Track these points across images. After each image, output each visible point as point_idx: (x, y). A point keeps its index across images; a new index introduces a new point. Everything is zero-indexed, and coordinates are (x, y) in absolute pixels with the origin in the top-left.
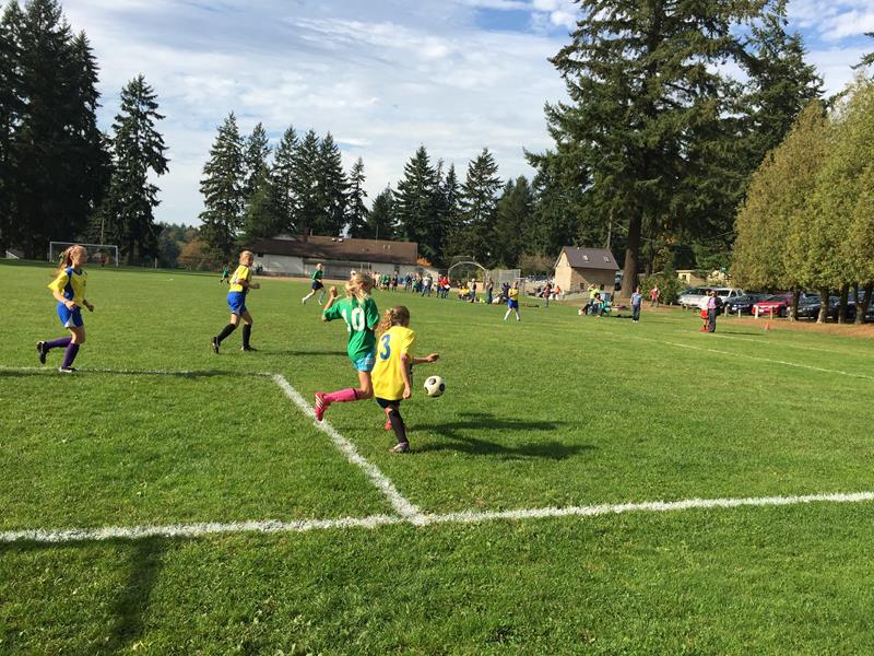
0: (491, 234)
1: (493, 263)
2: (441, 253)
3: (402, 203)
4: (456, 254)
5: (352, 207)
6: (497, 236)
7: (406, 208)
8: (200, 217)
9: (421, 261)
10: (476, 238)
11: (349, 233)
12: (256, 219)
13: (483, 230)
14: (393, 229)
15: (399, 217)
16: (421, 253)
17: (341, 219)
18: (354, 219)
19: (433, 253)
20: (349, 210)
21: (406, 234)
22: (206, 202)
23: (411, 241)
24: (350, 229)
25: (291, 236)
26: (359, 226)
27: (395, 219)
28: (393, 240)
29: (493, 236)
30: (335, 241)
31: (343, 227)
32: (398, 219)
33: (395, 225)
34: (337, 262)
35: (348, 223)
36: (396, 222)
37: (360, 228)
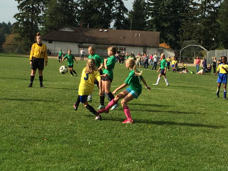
0: (213, 25)
1: (215, 45)
2: (178, 39)
3: (152, 5)
4: (190, 39)
5: (117, 8)
6: (218, 26)
7: (154, 8)
8: (15, 17)
9: (163, 45)
10: (203, 28)
11: (114, 26)
12: (51, 19)
13: (208, 22)
14: (145, 23)
15: (149, 14)
16: (163, 38)
17: (109, 17)
18: (119, 16)
19: (174, 39)
20: (114, 10)
21: (154, 26)
22: (18, 7)
23: (158, 31)
24: (115, 23)
25: (71, 29)
26: (122, 21)
27: (147, 16)
28: (146, 30)
29: (215, 27)
30: (102, 31)
31: (111, 22)
32: (149, 16)
33: (147, 20)
34: (103, 46)
35: (114, 19)
36: (148, 18)
37: (122, 22)
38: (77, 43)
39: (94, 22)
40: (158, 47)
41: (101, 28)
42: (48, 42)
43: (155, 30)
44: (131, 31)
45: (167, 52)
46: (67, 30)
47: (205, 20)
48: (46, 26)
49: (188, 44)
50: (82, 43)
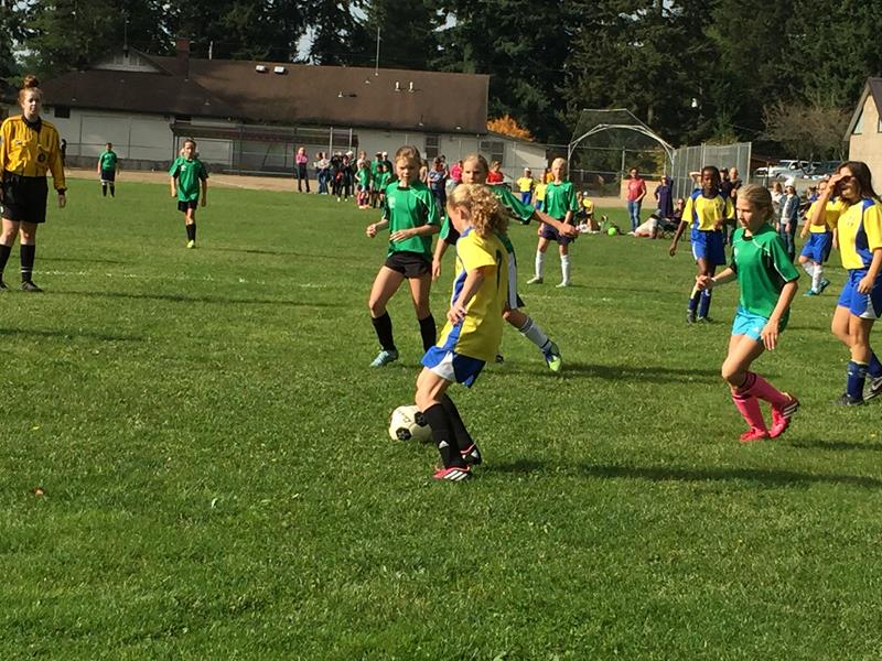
0: (694, 48)
1: (702, 127)
2: (560, 103)
4: (605, 102)
6: (713, 54)
9: (501, 126)
10: (656, 59)
11: (314, 51)
12: (66, 22)
13: (674, 38)
14: (434, 40)
15: (448, 7)
16: (502, 100)
17: (292, 13)
18: (329, 14)
19: (543, 103)
21: (468, 51)
23: (481, 70)
24: (316, 41)
25: (145, 61)
26: (343, 32)
27: (440, 13)
28: (435, 69)
29: (702, 54)
30: (266, 71)
31: (299, 35)
32: (446, 12)
33: (439, 29)
34: (269, 128)
35: (312, 23)
36: (442, 21)
37: (345, 37)
38: (167, 115)
39: (234, 36)
40: (484, 135)
41: (259, 61)
42: (53, 112)
43: (471, 66)
44: (377, 72)
45: (519, 153)
46: (127, 65)
47: (660, 29)
48: (45, 50)
49: (598, 123)
50: (188, 118)
